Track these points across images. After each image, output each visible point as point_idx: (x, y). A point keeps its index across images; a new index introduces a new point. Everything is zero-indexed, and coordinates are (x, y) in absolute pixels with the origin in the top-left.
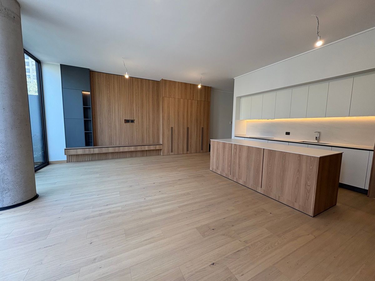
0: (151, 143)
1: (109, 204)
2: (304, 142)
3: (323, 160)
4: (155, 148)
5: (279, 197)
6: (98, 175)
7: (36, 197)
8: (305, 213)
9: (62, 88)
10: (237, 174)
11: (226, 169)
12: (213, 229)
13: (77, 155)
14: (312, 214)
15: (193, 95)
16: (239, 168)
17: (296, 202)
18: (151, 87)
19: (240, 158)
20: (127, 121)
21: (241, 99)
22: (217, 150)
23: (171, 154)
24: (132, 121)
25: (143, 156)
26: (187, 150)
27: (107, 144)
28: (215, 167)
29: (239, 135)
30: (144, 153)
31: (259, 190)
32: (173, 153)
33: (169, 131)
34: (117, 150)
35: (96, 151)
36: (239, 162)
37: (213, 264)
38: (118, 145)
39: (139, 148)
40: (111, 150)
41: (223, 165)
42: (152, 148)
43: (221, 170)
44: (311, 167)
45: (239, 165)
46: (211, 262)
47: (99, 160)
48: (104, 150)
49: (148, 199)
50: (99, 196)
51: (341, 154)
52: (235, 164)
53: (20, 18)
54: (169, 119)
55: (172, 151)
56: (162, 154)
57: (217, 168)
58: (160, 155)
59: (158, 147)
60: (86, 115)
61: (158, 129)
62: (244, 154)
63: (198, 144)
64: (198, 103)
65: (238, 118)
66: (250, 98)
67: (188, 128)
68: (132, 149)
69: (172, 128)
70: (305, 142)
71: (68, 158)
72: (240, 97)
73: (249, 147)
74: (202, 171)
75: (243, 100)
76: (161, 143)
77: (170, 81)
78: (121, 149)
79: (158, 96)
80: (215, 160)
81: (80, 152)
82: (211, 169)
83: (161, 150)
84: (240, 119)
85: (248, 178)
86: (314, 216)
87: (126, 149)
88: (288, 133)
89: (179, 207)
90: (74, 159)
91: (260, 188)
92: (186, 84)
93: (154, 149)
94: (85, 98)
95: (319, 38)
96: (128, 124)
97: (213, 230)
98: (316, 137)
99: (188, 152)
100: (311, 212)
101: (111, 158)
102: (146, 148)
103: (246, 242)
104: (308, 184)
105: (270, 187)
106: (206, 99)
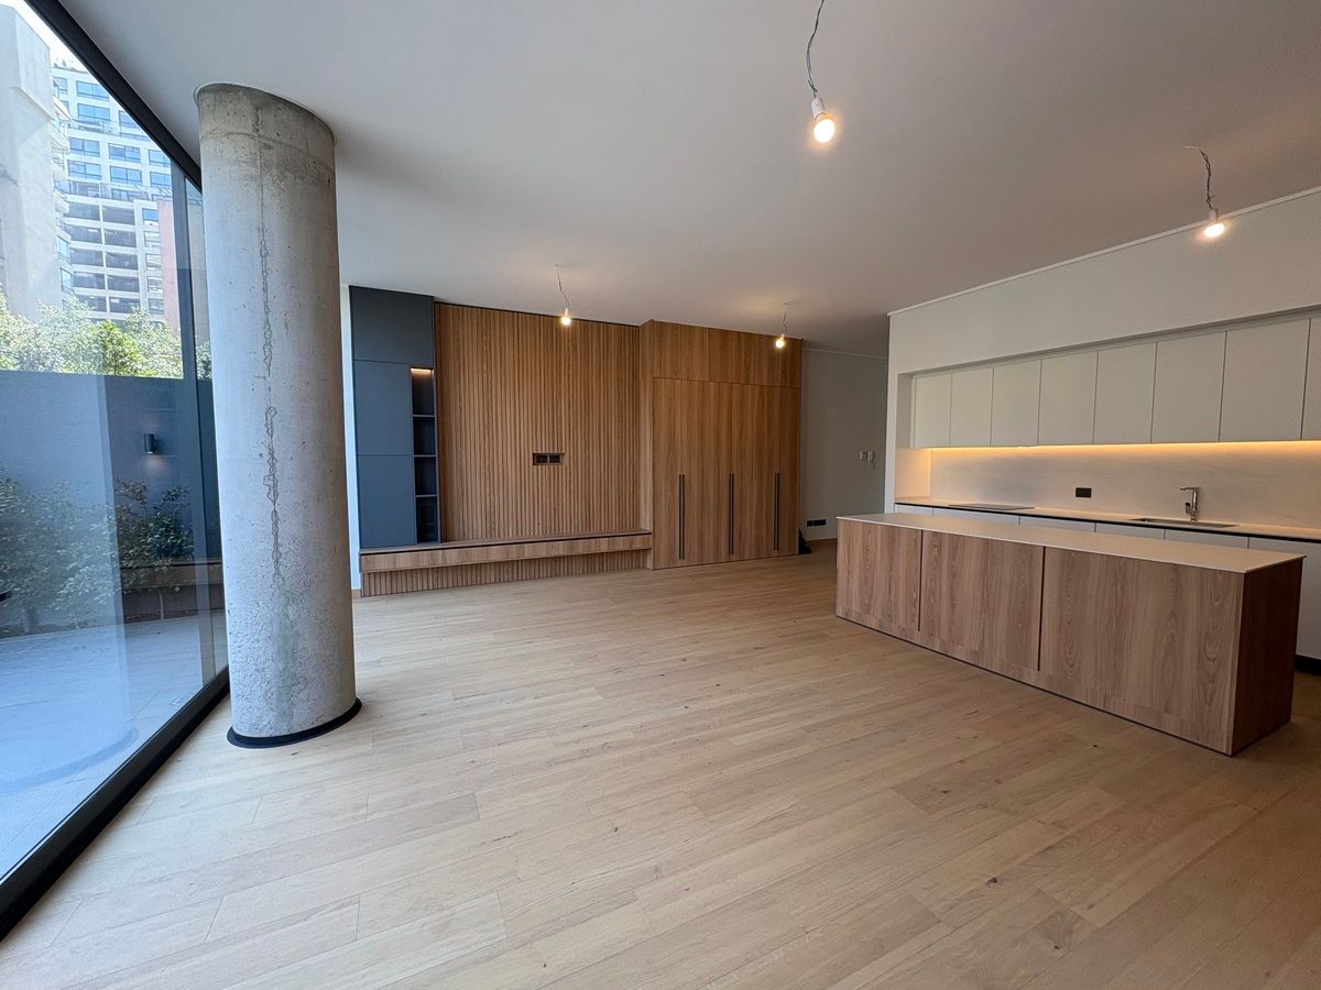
0: (614, 528)
1: (593, 724)
2: (1144, 520)
3: (1254, 580)
4: (631, 543)
5: (1106, 698)
6: (490, 637)
8: (1201, 746)
9: (353, 360)
10: (945, 629)
11: (901, 614)
12: (945, 792)
13: (393, 574)
14: (1228, 747)
15: (748, 369)
16: (953, 606)
17: (1167, 711)
18: (613, 342)
19: (953, 575)
20: (539, 459)
21: (913, 381)
22: (866, 549)
23: (679, 563)
24: (556, 459)
25: (590, 572)
26: (731, 551)
27: (480, 537)
28: (855, 608)
29: (915, 498)
30: (594, 563)
31: (1031, 676)
32: (685, 562)
33: (673, 488)
34: (514, 553)
35: (452, 557)
36: (952, 590)
37: (995, 880)
38: (512, 537)
39: (581, 548)
40: (496, 554)
41: (890, 601)
42: (621, 544)
43: (880, 617)
44: (1217, 604)
45: (952, 599)
46: (985, 875)
47: (456, 587)
48: (476, 556)
49: (694, 707)
50: (543, 700)
51: (1299, 562)
52: (937, 595)
53: (334, 174)
54: (671, 447)
55: (682, 556)
56: (649, 564)
57: (867, 609)
58: (645, 567)
59: (638, 543)
60: (419, 446)
61: (636, 483)
62: (971, 566)
63: (764, 529)
64: (761, 395)
65: (904, 442)
66: (946, 378)
67: (732, 477)
68: (560, 549)
69: (682, 478)
70: (1148, 520)
71: (367, 582)
72: (911, 375)
73: (987, 543)
74: (813, 619)
75: (922, 386)
76: (646, 524)
77: (676, 326)
78: (528, 552)
79: (635, 376)
80: (855, 584)
81: (404, 561)
82: (840, 612)
83: (645, 551)
84: (912, 446)
85: (986, 641)
86: (1234, 755)
87: (542, 551)
88: (1083, 493)
89: (809, 729)
90: (384, 584)
91: (1034, 672)
92: (724, 333)
93: (627, 548)
94: (418, 386)
95: (1212, 213)
96: (544, 469)
97: (946, 795)
98: (1188, 504)
99: (734, 558)
100: (1224, 744)
101: (493, 580)
102: (604, 545)
103: (1058, 824)
104: (1209, 656)
105: (1072, 666)
106: (786, 379)
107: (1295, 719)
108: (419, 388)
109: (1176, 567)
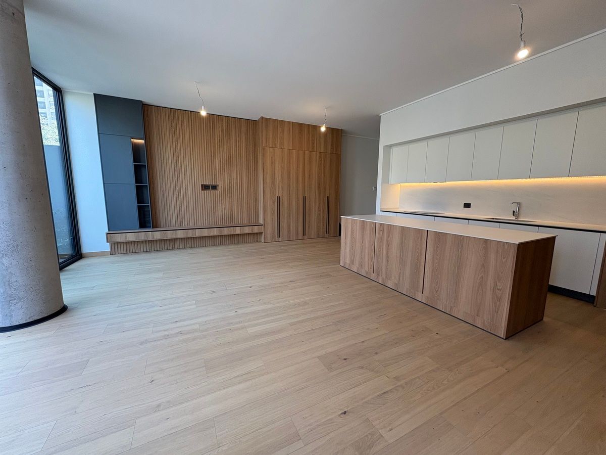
0: (245, 222)
1: (180, 321)
2: (493, 219)
3: (523, 247)
4: (252, 230)
5: (451, 308)
6: (160, 275)
7: (63, 310)
8: (493, 334)
9: (99, 133)
10: (384, 272)
11: (366, 265)
12: (345, 359)
13: (127, 243)
14: (504, 335)
15: (313, 144)
16: (388, 261)
17: (478, 316)
18: (243, 129)
19: (388, 245)
20: (205, 187)
21: (391, 150)
22: (352, 232)
23: (277, 239)
24: (214, 187)
25: (232, 243)
26: (304, 234)
27: (174, 225)
28: (348, 261)
29: (387, 209)
30: (233, 239)
31: (419, 297)
32: (280, 239)
33: (274, 202)
34: (190, 234)
35: (157, 235)
36: (387, 253)
37: (345, 413)
38: (191, 225)
39: (226, 231)
40: (180, 234)
41: (362, 258)
42: (247, 230)
43: (357, 266)
44: (504, 260)
45: (388, 257)
46: (341, 410)
47: (162, 250)
48: (170, 235)
49: (240, 312)
50: (163, 307)
51: (553, 238)
52: (381, 255)
54: (273, 182)
55: (279, 236)
56: (263, 240)
57: (352, 262)
58: (260, 241)
59: (256, 230)
60: (138, 178)
61: (256, 200)
62: (396, 240)
63: (321, 224)
64: (320, 157)
65: (386, 180)
66: (406, 147)
67: (304, 198)
68: (215, 232)
69: (279, 198)
70: (495, 219)
71: (113, 248)
72: (390, 146)
73: (403, 229)
74: (327, 267)
75: (395, 151)
76: (261, 221)
77: (274, 121)
78: (198, 233)
79: (255, 146)
80: (348, 249)
81: (131, 237)
82: (342, 264)
83: (261, 233)
84: (390, 183)
85: (401, 279)
86: (507, 338)
87: (205, 233)
88: (467, 206)
89: (291, 324)
90: (123, 248)
91: (420, 294)
92: (301, 125)
93: (250, 232)
95: (522, 43)
96: (207, 192)
97: (344, 361)
98: (514, 212)
99: (306, 237)
100: (502, 332)
101: (181, 247)
102: (238, 231)
103: (397, 378)
104: (498, 287)
105: (437, 292)
106: (333, 149)
107: (545, 319)
108: (136, 149)
109: (486, 241)
